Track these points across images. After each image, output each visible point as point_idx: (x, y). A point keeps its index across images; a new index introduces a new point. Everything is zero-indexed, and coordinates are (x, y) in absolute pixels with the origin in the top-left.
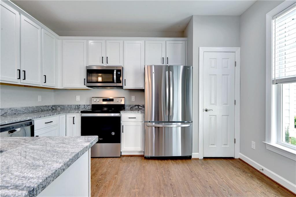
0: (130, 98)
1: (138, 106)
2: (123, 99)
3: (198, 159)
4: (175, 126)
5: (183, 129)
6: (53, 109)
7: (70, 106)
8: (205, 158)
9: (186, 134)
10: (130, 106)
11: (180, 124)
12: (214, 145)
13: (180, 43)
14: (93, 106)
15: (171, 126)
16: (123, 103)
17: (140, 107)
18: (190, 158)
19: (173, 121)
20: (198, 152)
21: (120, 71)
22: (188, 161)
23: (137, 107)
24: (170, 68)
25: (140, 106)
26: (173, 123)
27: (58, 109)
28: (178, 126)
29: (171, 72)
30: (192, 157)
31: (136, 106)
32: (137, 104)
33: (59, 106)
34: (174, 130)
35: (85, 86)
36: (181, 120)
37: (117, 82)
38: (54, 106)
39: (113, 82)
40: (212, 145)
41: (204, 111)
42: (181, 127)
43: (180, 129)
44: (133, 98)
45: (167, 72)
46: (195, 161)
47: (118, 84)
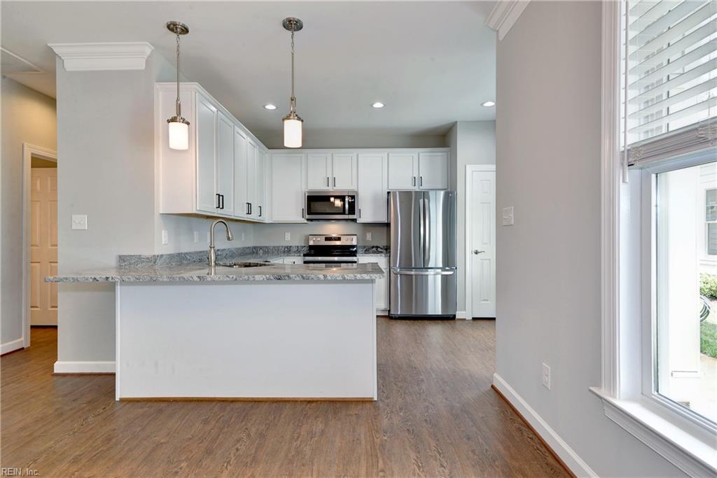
0: (365, 236)
1: (377, 247)
2: (355, 238)
3: (465, 319)
4: (432, 273)
5: (445, 278)
6: (253, 253)
8: (474, 319)
9: (448, 286)
10: (365, 246)
11: (440, 270)
12: (487, 300)
13: (439, 155)
14: (311, 247)
15: (427, 273)
16: (354, 243)
17: (379, 249)
18: (453, 318)
19: (429, 266)
20: (465, 310)
21: (353, 197)
22: (452, 322)
23: (374, 249)
24: (424, 195)
25: (379, 247)
26: (429, 270)
28: (437, 274)
29: (426, 201)
30: (457, 317)
31: (373, 247)
32: (375, 245)
33: (261, 248)
34: (430, 278)
35: (303, 219)
36: (441, 266)
37: (349, 214)
38: (255, 248)
39: (344, 213)
40: (484, 300)
41: (474, 254)
42: (442, 275)
43: (439, 277)
44: (369, 236)
45: (421, 201)
46: (461, 322)
47: (351, 217)
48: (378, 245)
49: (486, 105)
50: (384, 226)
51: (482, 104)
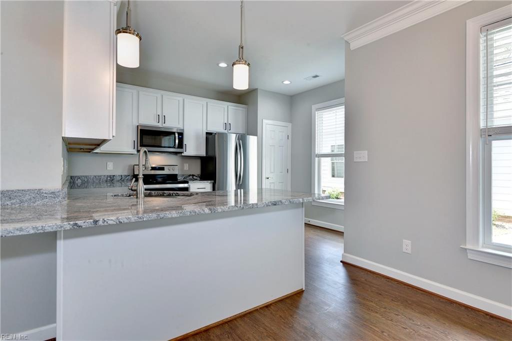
0: (183, 167)
1: (193, 175)
2: (177, 168)
7: (97, 177)
10: (183, 175)
13: (240, 109)
17: (195, 177)
21: (182, 134)
23: (191, 177)
25: (194, 175)
27: (77, 182)
29: (241, 141)
31: (190, 175)
32: (191, 174)
33: (79, 177)
35: (133, 150)
37: (178, 148)
38: (71, 177)
39: (173, 147)
41: (266, 179)
44: (186, 167)
45: (238, 141)
47: (179, 150)
48: (194, 174)
49: (284, 83)
50: (198, 159)
51: (283, 82)
